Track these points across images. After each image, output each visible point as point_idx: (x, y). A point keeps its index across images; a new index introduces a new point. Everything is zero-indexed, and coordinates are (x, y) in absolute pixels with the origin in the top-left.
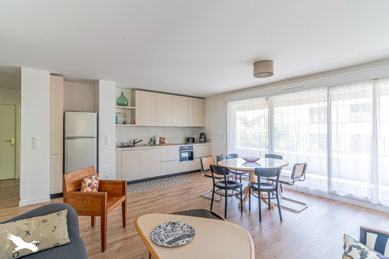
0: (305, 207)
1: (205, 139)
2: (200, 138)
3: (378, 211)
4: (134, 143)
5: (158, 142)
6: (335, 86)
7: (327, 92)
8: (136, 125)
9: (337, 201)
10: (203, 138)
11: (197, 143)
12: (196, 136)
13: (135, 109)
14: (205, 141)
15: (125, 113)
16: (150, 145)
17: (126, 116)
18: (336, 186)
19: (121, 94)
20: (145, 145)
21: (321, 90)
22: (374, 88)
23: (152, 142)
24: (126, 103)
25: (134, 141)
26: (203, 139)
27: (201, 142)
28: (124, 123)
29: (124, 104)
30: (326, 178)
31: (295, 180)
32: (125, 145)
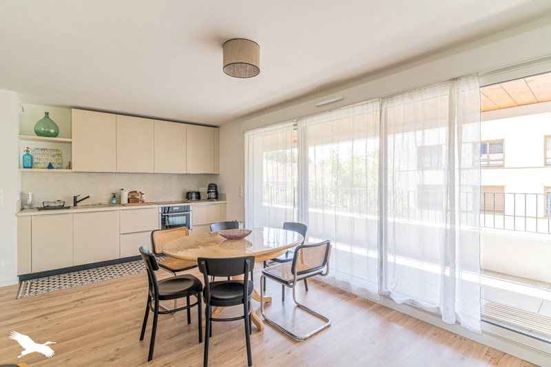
0: (327, 325)
1: (217, 193)
2: (208, 192)
3: (456, 335)
4: (76, 202)
5: (125, 200)
6: (390, 97)
7: (379, 109)
8: (74, 170)
9: (391, 310)
10: (214, 193)
11: (204, 200)
12: (203, 190)
13: (71, 143)
14: (217, 198)
15: (57, 150)
16: (111, 204)
17: (59, 155)
18: (392, 283)
19: (44, 115)
20: (100, 204)
21: (370, 105)
22: (450, 97)
23: (115, 199)
24: (52, 131)
25: (75, 198)
26: (213, 195)
27: (209, 199)
28: (50, 166)
29: (49, 132)
30: (375, 255)
31: (298, 277)
32: (51, 205)
